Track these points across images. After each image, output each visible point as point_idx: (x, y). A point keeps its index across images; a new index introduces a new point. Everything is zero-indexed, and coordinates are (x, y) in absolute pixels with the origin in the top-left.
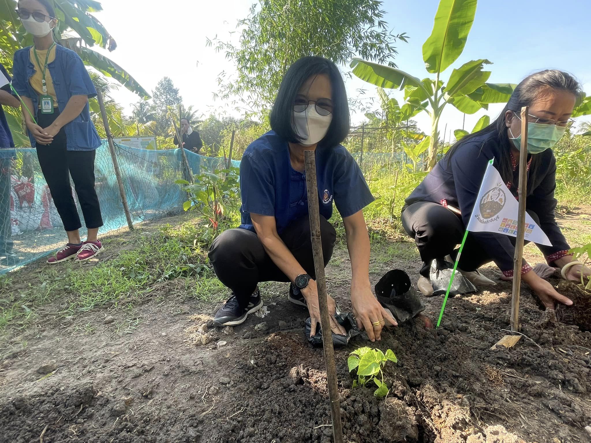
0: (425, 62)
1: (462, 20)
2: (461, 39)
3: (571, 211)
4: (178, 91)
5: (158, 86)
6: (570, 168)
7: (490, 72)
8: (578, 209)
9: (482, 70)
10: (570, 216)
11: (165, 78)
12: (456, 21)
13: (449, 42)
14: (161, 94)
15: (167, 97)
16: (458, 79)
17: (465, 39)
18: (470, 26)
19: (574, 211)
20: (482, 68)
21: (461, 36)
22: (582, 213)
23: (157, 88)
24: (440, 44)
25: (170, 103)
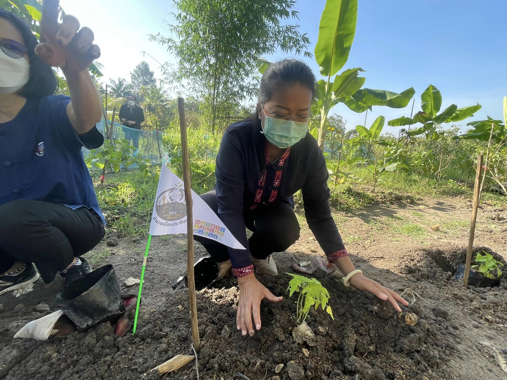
0: (320, 66)
1: (346, 32)
2: (346, 48)
3: (415, 201)
4: (153, 74)
5: (136, 69)
6: (423, 165)
7: (364, 79)
8: (422, 200)
9: (358, 76)
10: (411, 205)
11: (143, 63)
12: (341, 32)
13: (337, 50)
14: (139, 76)
15: (143, 79)
16: (341, 83)
17: (349, 48)
18: (352, 38)
19: (417, 202)
20: (358, 74)
21: (346, 45)
22: (422, 204)
23: (135, 71)
24: (330, 51)
25: (146, 83)
